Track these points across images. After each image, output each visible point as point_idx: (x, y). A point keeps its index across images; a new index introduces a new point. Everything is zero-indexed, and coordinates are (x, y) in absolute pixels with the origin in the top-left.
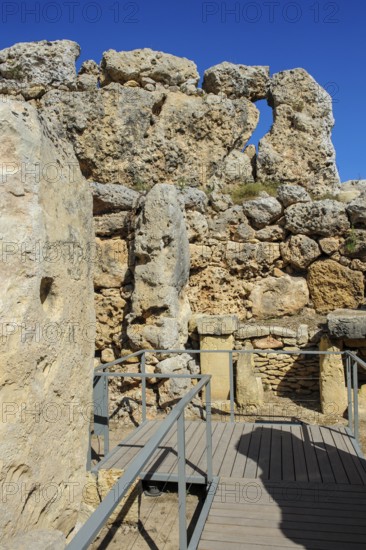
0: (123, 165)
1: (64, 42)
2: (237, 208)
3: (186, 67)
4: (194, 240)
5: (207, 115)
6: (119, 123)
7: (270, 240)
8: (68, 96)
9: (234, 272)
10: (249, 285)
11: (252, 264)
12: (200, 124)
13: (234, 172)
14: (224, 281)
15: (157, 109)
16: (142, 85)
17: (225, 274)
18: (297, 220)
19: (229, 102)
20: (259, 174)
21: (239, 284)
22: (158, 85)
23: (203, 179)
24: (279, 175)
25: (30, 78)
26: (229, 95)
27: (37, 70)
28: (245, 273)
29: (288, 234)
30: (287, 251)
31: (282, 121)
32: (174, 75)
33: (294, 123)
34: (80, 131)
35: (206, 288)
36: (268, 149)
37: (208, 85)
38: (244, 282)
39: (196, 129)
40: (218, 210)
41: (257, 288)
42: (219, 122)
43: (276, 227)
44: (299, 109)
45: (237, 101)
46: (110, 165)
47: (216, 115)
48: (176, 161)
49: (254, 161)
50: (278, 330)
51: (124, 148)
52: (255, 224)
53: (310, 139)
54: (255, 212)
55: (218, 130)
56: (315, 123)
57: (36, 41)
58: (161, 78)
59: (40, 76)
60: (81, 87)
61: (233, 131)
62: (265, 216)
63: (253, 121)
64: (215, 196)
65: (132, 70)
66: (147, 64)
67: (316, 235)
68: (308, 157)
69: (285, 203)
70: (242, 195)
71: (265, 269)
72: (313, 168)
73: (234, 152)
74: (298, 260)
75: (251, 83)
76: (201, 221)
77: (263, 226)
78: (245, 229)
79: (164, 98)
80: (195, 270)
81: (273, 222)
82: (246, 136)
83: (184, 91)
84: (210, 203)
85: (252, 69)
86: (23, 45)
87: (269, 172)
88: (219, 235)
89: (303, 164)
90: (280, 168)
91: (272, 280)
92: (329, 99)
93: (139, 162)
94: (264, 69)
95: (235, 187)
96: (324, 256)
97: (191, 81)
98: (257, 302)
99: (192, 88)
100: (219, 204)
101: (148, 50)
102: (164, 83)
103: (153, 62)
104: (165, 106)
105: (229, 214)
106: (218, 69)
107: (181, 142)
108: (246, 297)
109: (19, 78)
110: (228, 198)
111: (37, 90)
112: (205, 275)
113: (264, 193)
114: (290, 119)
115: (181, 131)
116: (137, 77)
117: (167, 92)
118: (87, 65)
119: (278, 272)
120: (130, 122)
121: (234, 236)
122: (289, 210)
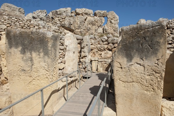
0: (79, 30)
1: (69, 8)
2: (100, 39)
3: (91, 11)
4: (92, 44)
5: (95, 21)
6: (79, 23)
7: (105, 44)
8: (70, 18)
9: (99, 50)
10: (101, 53)
11: (102, 49)
12: (93, 23)
13: (99, 32)
14: (97, 52)
15: (85, 20)
16: (83, 15)
17: (97, 50)
18: (110, 41)
19: (99, 18)
20: (104, 32)
21: (100, 52)
22: (86, 15)
23: (94, 33)
24: (108, 32)
25: (63, 15)
26: (99, 16)
27: (64, 13)
28: (101, 50)
29: (109, 43)
30: (108, 46)
31: (109, 22)
32: (88, 13)
33: (111, 22)
34: (72, 25)
35: (94, 53)
36: (106, 27)
37: (95, 15)
38: (101, 52)
39: (93, 24)
40: (96, 39)
41: (103, 53)
42: (97, 22)
43: (107, 42)
44: (112, 19)
45: (100, 18)
46: (77, 30)
47: (96, 21)
48: (89, 30)
49: (103, 29)
50: (105, 60)
51: (79, 27)
52: (103, 41)
53: (114, 25)
54: (103, 39)
55: (97, 23)
56: (115, 22)
57: (64, 8)
58: (86, 14)
59: (64, 14)
60: (72, 16)
61: (99, 23)
62: (105, 40)
63: (103, 21)
64: (96, 36)
65: (81, 13)
66: (84, 11)
67: (113, 44)
68: (113, 29)
69: (108, 38)
70: (100, 36)
71: (104, 50)
72: (114, 31)
73: (100, 28)
74: (110, 48)
75: (103, 14)
76: (93, 41)
77: (104, 42)
78: (101, 42)
79: (87, 18)
80: (92, 50)
81: (106, 41)
82: (102, 24)
83: (90, 16)
84: (95, 38)
85: (103, 11)
86: (62, 9)
87: (106, 31)
88: (96, 44)
89: (112, 30)
90: (108, 31)
91: (105, 52)
92: (118, 17)
93: (82, 30)
94: (106, 11)
95: (100, 35)
96: (115, 47)
97: (92, 14)
98: (103, 56)
99: (92, 16)
100: (96, 38)
101: (84, 8)
102: (87, 14)
103: (85, 11)
104: (87, 19)
105: (98, 40)
106: (97, 12)
107: (90, 26)
108: (101, 55)
109: (61, 15)
110: (98, 37)
111: (64, 17)
112: (94, 51)
113: (105, 36)
114: (110, 21)
115: (90, 24)
116: (82, 14)
117: (87, 16)
118: (73, 11)
119: (107, 50)
120: (80, 22)
121: (99, 44)
122: (109, 39)
